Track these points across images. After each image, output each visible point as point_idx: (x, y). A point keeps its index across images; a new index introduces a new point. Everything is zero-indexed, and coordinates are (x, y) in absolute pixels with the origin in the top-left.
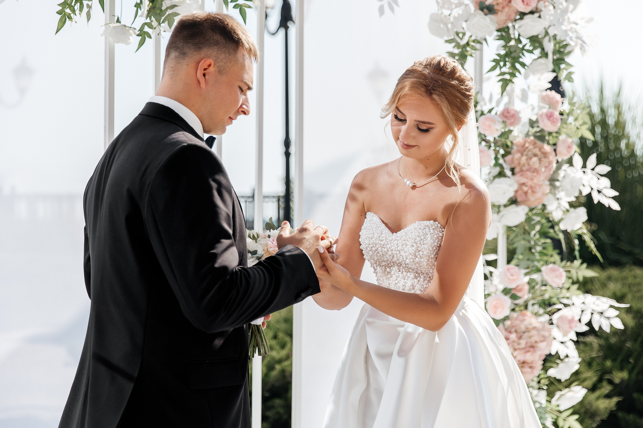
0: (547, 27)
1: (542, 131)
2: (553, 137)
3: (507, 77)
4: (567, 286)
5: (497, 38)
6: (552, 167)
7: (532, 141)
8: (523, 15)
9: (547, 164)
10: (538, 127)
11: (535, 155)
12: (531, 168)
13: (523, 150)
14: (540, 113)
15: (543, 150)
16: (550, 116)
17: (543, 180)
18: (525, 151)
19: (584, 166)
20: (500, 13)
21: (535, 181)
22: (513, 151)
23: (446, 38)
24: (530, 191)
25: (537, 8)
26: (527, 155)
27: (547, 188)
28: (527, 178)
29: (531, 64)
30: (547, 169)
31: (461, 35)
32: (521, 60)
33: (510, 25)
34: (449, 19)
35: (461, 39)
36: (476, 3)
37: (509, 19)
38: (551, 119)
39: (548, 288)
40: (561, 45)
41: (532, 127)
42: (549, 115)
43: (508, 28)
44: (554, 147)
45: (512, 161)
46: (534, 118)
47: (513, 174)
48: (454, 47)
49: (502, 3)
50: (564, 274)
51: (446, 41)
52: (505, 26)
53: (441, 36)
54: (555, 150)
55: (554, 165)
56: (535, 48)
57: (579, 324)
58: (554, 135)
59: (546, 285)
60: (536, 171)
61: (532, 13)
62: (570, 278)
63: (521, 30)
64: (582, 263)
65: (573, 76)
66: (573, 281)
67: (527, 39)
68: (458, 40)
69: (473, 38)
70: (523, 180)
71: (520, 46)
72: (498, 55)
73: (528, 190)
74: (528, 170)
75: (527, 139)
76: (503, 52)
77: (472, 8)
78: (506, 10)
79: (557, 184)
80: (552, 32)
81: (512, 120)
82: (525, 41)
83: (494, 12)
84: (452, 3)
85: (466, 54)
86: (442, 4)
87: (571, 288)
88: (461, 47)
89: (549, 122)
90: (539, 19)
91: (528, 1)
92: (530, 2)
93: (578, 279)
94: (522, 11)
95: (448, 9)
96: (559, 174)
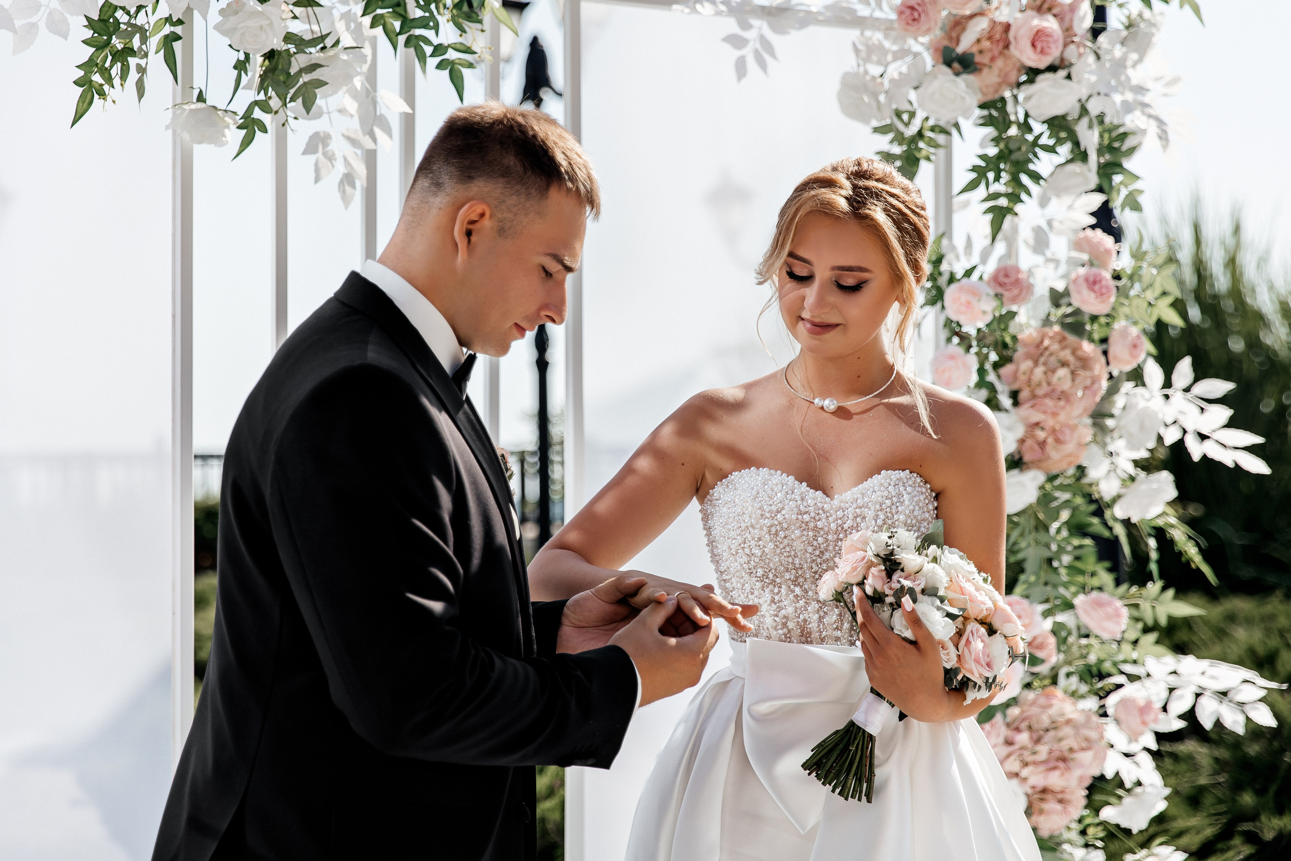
0: (1084, 98)
1: (1077, 312)
2: (1101, 325)
3: (1003, 202)
4: (1132, 635)
5: (981, 121)
6: (1100, 388)
7: (1057, 333)
8: (1033, 73)
9: (1088, 382)
10: (1070, 305)
11: (1064, 364)
12: (1053, 390)
13: (1038, 352)
14: (1073, 276)
15: (1079, 353)
16: (1093, 283)
17: (1080, 416)
18: (1042, 355)
19: (1168, 384)
20: (986, 71)
21: (1062, 417)
22: (1017, 356)
23: (875, 123)
24: (1050, 440)
25: (1062, 59)
26: (1045, 364)
27: (1087, 433)
28: (1045, 412)
29: (1052, 174)
30: (1087, 392)
31: (905, 117)
32: (1031, 167)
33: (1007, 94)
34: (882, 84)
35: (907, 125)
36: (936, 50)
37: (1004, 82)
38: (1097, 287)
39: (1092, 641)
40: (1114, 134)
41: (1057, 305)
42: (1091, 279)
43: (1003, 100)
44: (1104, 346)
45: (1015, 376)
46: (1060, 286)
47: (1016, 403)
48: (891, 142)
49: (991, 50)
50: (1125, 612)
51: (876, 130)
52: (997, 96)
53: (865, 120)
54: (1105, 353)
55: (1105, 384)
56: (1060, 141)
57: (1162, 715)
58: (1103, 320)
59: (1087, 636)
60: (1064, 396)
61: (1052, 68)
62: (1137, 620)
63: (1029, 106)
64: (1164, 589)
65: (1141, 199)
66: (1145, 624)
67: (1043, 122)
68: (901, 127)
69: (931, 122)
70: (1036, 417)
71: (1030, 138)
72: (983, 157)
73: (1046, 438)
74: (1046, 395)
75: (1047, 329)
76: (993, 151)
77: (928, 60)
78: (999, 63)
79: (1110, 423)
80: (1094, 108)
81: (1016, 292)
82: (1038, 128)
83: (971, 68)
84: (884, 51)
85: (918, 155)
86: (866, 52)
87: (1141, 642)
88: (906, 142)
89: (1093, 295)
90: (1067, 82)
91: (1045, 45)
92: (1049, 48)
93: (1156, 622)
94: (1033, 64)
95: (879, 63)
96: (1113, 403)
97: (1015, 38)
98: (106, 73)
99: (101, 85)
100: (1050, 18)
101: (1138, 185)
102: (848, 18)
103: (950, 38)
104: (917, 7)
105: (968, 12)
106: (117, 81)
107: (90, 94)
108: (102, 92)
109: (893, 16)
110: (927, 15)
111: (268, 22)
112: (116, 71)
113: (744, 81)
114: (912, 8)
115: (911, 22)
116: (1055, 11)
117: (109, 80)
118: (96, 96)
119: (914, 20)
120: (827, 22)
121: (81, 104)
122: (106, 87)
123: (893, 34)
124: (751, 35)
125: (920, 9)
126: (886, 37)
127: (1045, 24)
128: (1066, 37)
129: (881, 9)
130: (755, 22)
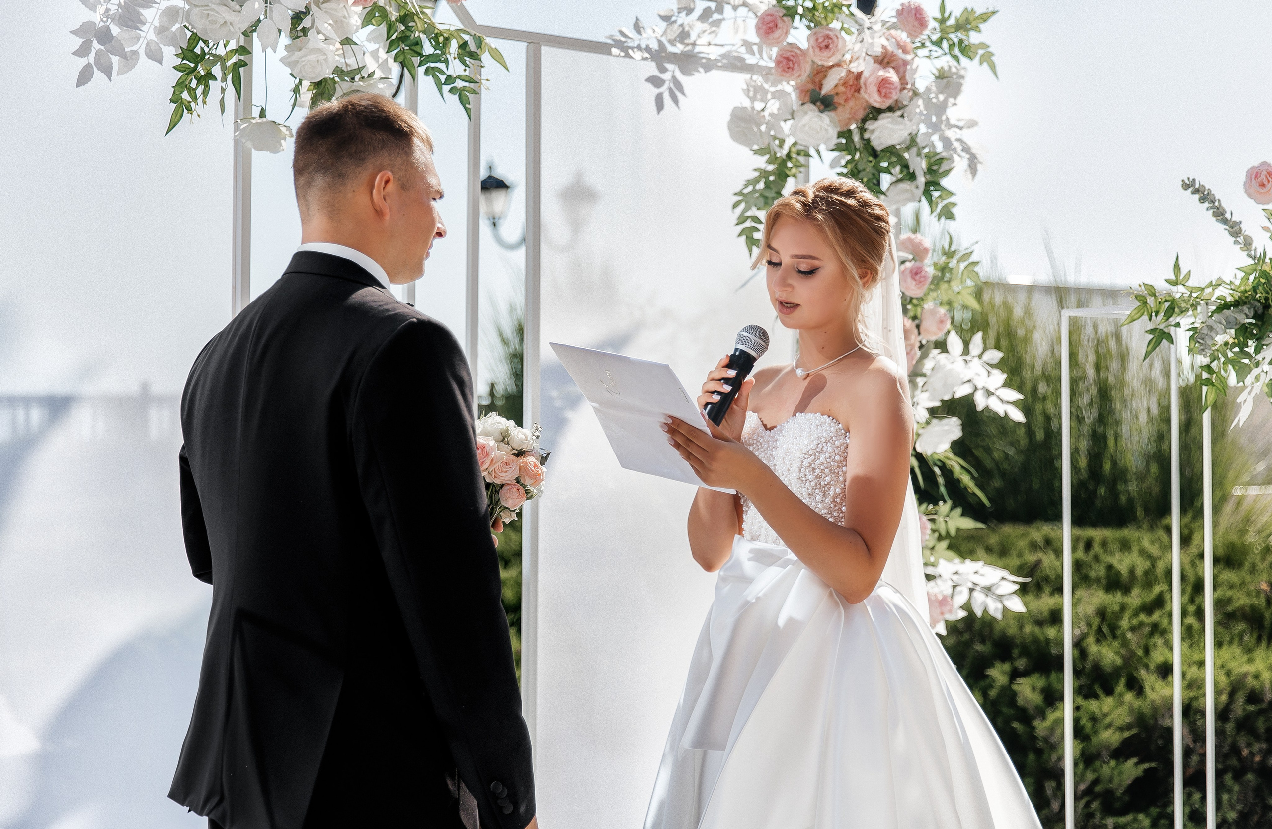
0: (913, 132)
2: (915, 305)
4: (930, 543)
6: (914, 353)
8: (875, 113)
16: (916, 274)
19: (966, 351)
20: (840, 109)
23: (756, 147)
25: (899, 103)
31: (778, 143)
33: (854, 127)
34: (763, 116)
35: (780, 148)
36: (802, 91)
37: (852, 118)
38: (917, 277)
40: (933, 160)
42: (915, 271)
43: (851, 131)
44: (917, 322)
48: (767, 161)
49: (845, 93)
50: (928, 525)
51: (756, 152)
52: (846, 128)
53: (748, 144)
54: (918, 327)
55: (917, 351)
56: (893, 165)
61: (891, 109)
62: (934, 531)
64: (953, 508)
65: (955, 210)
66: (940, 535)
68: (774, 150)
69: (797, 148)
77: (797, 101)
78: (851, 103)
79: (921, 380)
83: (832, 107)
84: (766, 92)
85: (788, 173)
86: (754, 92)
87: (936, 548)
88: (778, 162)
89: (914, 283)
90: (901, 119)
91: (888, 91)
92: (891, 93)
93: (948, 534)
94: (877, 105)
95: (762, 100)
96: (923, 365)
97: (865, 85)
98: (192, 92)
99: (190, 102)
100: (891, 70)
101: (952, 199)
102: (739, 64)
103: (813, 82)
104: (791, 58)
105: (831, 64)
106: (200, 101)
107: (181, 108)
108: (190, 108)
109: (772, 64)
110: (799, 64)
111: (324, 57)
112: (199, 91)
113: (662, 113)
114: (788, 59)
115: (786, 69)
116: (893, 64)
117: (195, 99)
118: (185, 111)
119: (788, 68)
120: (724, 67)
121: (174, 117)
122: (193, 104)
123: (771, 78)
124: (667, 76)
125: (794, 60)
126: (766, 81)
127: (888, 75)
128: (902, 84)
129: (762, 58)
130: (670, 66)
